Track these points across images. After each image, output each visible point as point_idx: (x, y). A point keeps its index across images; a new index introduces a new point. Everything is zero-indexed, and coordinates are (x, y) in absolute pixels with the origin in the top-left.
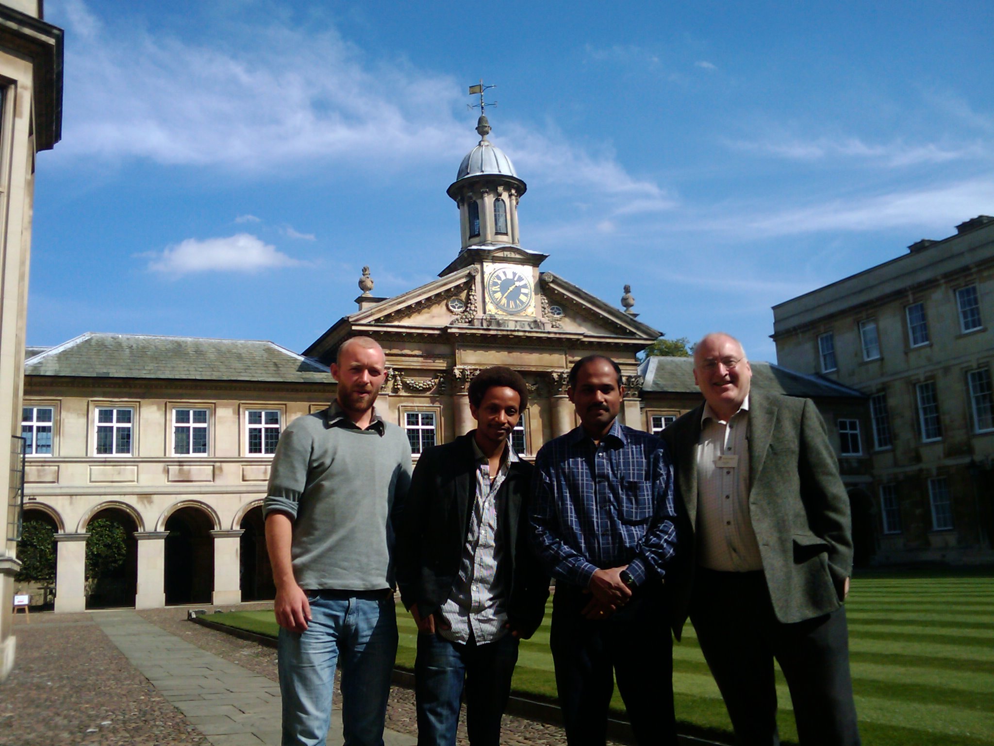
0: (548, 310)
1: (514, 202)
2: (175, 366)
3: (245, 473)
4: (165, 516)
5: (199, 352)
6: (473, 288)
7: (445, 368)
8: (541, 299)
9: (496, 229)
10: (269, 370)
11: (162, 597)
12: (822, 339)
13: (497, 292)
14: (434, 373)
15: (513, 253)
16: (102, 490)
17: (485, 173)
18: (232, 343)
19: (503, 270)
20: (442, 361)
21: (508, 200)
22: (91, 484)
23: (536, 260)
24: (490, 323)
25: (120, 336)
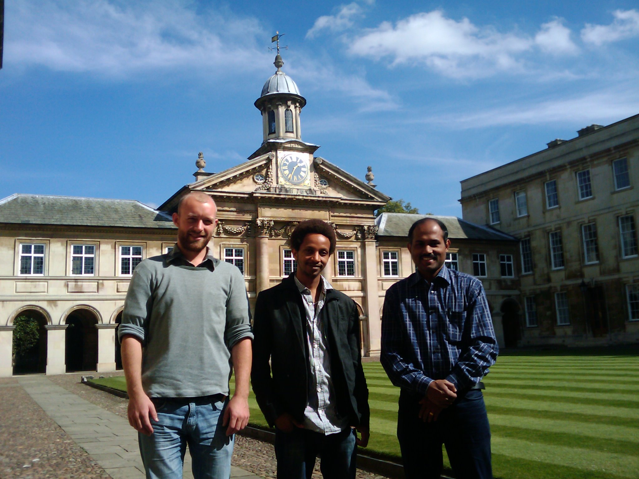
0: (318, 182)
1: (298, 112)
2: (74, 216)
3: (118, 287)
4: (66, 315)
5: (89, 207)
6: (271, 167)
7: (250, 220)
8: (314, 175)
9: (286, 129)
10: (135, 219)
11: (64, 367)
12: (491, 202)
13: (286, 170)
14: (244, 223)
15: (296, 145)
16: (24, 298)
17: (279, 92)
18: (112, 202)
19: (290, 156)
20: (249, 215)
21: (294, 110)
22: (16, 294)
23: (311, 150)
24: (281, 190)
25: (37, 196)
